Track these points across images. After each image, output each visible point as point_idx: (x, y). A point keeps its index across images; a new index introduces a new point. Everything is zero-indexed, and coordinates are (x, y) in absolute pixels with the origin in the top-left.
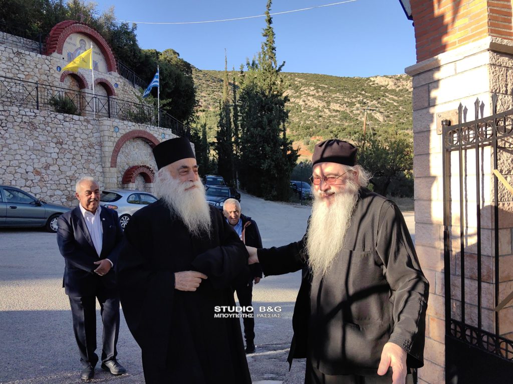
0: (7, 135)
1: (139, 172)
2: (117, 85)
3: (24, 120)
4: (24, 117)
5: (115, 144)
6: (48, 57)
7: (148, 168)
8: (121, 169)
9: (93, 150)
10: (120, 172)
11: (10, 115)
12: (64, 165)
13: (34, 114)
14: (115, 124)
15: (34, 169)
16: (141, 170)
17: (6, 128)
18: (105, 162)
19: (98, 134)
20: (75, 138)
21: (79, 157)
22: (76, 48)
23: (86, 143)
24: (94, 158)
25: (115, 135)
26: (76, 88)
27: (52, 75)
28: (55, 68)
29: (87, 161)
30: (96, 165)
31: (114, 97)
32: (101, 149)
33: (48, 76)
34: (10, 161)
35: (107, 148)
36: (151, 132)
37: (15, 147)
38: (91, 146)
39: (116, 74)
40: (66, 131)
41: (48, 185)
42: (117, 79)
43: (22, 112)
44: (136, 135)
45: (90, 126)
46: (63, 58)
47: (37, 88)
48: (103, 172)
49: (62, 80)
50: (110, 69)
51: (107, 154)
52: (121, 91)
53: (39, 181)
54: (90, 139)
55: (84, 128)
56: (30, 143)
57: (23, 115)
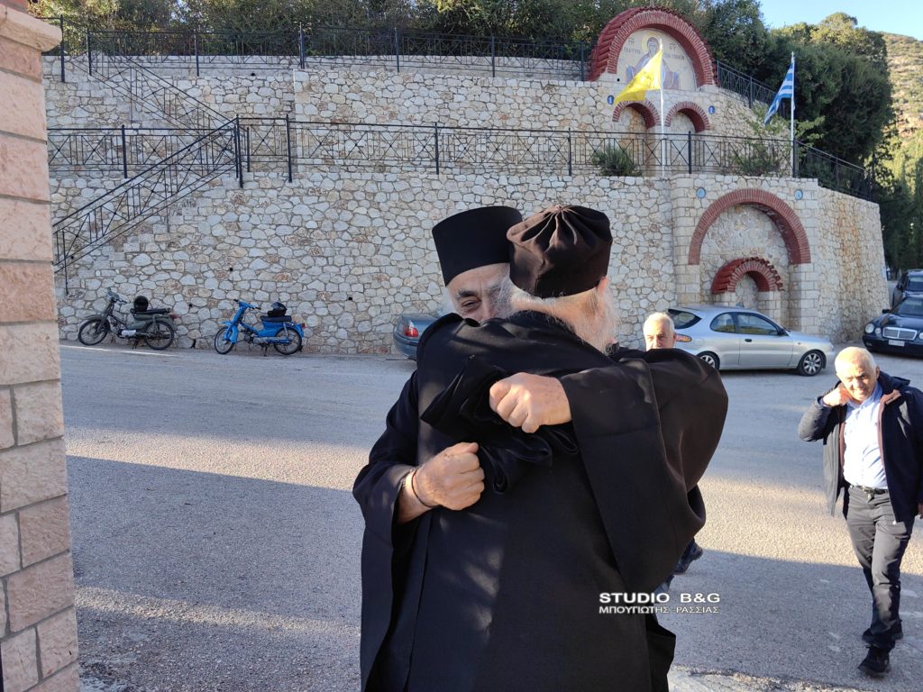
1: (744, 270)
2: (713, 108)
3: (548, 196)
4: (549, 190)
5: (697, 221)
6: (594, 84)
7: (763, 262)
8: (709, 267)
9: (658, 236)
10: (707, 272)
11: (528, 191)
13: (563, 184)
14: (699, 183)
16: (748, 267)
18: (677, 257)
19: (667, 206)
20: (628, 217)
21: (632, 250)
22: (641, 56)
23: (646, 223)
24: (660, 249)
25: (697, 203)
26: (640, 129)
27: (599, 114)
28: (604, 100)
29: (648, 256)
30: (663, 261)
31: (706, 132)
32: (672, 234)
33: (593, 116)
35: (682, 229)
36: (773, 191)
38: (655, 228)
39: (711, 88)
40: (613, 206)
42: (713, 98)
43: (547, 184)
44: (741, 199)
45: (654, 193)
46: (618, 80)
47: (569, 139)
48: (675, 274)
49: (616, 118)
50: (701, 80)
51: (682, 241)
52: (721, 119)
54: (652, 217)
55: (643, 197)
57: (547, 188)
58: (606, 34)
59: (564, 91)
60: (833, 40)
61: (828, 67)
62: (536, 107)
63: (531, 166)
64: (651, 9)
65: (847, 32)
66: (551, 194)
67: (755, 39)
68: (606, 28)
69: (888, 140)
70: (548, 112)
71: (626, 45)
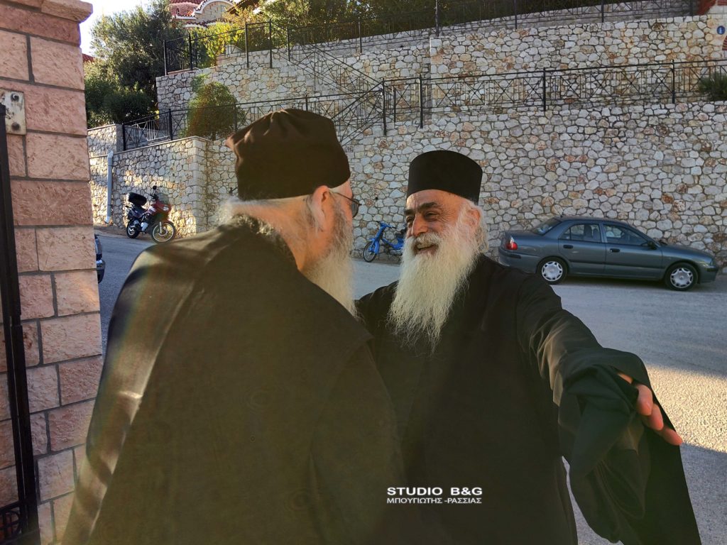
0: (626, 149)
3: (650, 123)
4: (651, 118)
6: (704, 17)
11: (631, 119)
12: (712, 184)
13: (666, 111)
15: (663, 193)
17: (625, 139)
27: (708, 44)
28: (714, 31)
33: (702, 47)
34: (628, 185)
37: (637, 163)
40: (718, 129)
41: (683, 217)
43: (649, 112)
47: (673, 70)
49: (726, 47)
53: (671, 211)
56: (659, 156)
57: (649, 116)
59: (672, 27)
62: (644, 44)
63: (638, 98)
66: (653, 121)
70: (655, 47)
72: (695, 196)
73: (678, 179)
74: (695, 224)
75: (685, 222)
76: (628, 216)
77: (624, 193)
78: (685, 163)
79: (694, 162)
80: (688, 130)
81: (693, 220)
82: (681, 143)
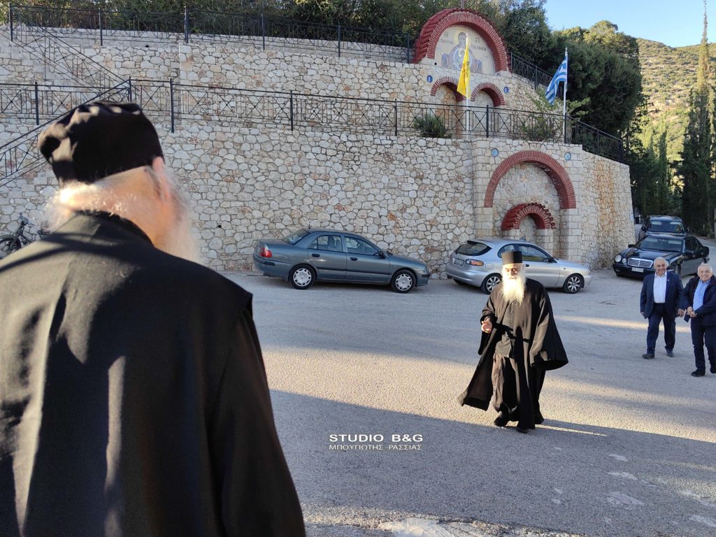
0: (360, 171)
1: (526, 212)
2: (507, 89)
3: (379, 151)
4: (379, 147)
5: (492, 174)
6: (417, 66)
7: (541, 206)
8: (500, 209)
9: (461, 185)
10: (499, 213)
11: (363, 146)
12: (424, 206)
13: (390, 142)
14: (493, 145)
15: (389, 211)
16: (530, 210)
17: (359, 163)
18: (476, 201)
19: (469, 162)
20: (439, 169)
21: (442, 195)
22: (454, 46)
23: (452, 174)
24: (463, 195)
25: (492, 161)
26: (452, 102)
27: (421, 89)
28: (425, 79)
29: (454, 200)
30: (465, 204)
31: (502, 107)
32: (472, 183)
33: (416, 91)
34: (362, 203)
35: (480, 179)
36: (548, 153)
37: (367, 185)
38: (459, 178)
39: (506, 73)
40: (428, 161)
41: (403, 232)
42: (507, 81)
43: (378, 141)
44: (525, 158)
45: (459, 152)
46: (436, 64)
47: (395, 107)
48: (474, 214)
49: (433, 93)
50: (498, 67)
51: (480, 189)
52: (513, 97)
53: (394, 227)
54: (458, 170)
55: (451, 155)
56: (385, 179)
57: (378, 145)
58: (427, 28)
59: (393, 70)
60: (600, 40)
61: (594, 61)
62: (372, 82)
63: (367, 128)
64: (462, 10)
65: (610, 35)
66: (381, 149)
67: (541, 37)
68: (427, 23)
69: (639, 118)
70: (381, 86)
71: (442, 37)
72: (412, 215)
73: (399, 200)
74: (412, 238)
75: (404, 236)
76: (362, 230)
77: (359, 210)
78: (405, 187)
79: (411, 186)
80: (407, 159)
81: (411, 235)
82: (401, 170)
